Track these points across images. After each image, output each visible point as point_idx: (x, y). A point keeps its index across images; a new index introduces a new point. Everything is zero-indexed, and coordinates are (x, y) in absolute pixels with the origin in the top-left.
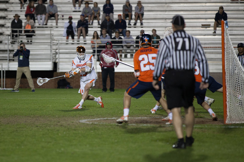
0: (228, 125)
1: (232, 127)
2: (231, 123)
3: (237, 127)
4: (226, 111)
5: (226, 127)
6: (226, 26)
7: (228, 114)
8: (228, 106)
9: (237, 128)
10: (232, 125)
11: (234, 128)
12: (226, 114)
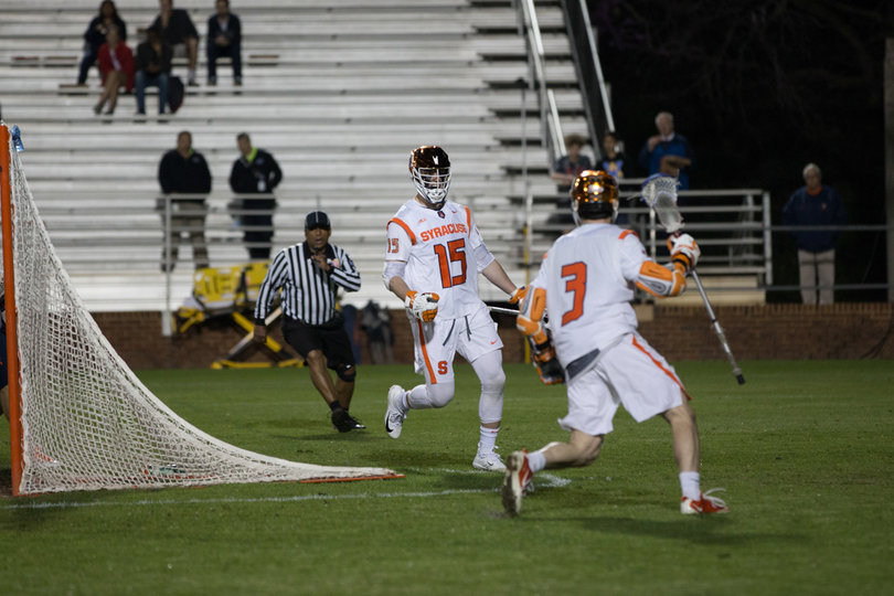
0: (27, 499)
1: (45, 505)
2: (36, 491)
3: (63, 505)
4: (21, 451)
5: (22, 507)
6: (15, 145)
7: (26, 458)
8: (26, 433)
9: (60, 508)
10: (40, 497)
11: (48, 508)
12: (21, 458)
